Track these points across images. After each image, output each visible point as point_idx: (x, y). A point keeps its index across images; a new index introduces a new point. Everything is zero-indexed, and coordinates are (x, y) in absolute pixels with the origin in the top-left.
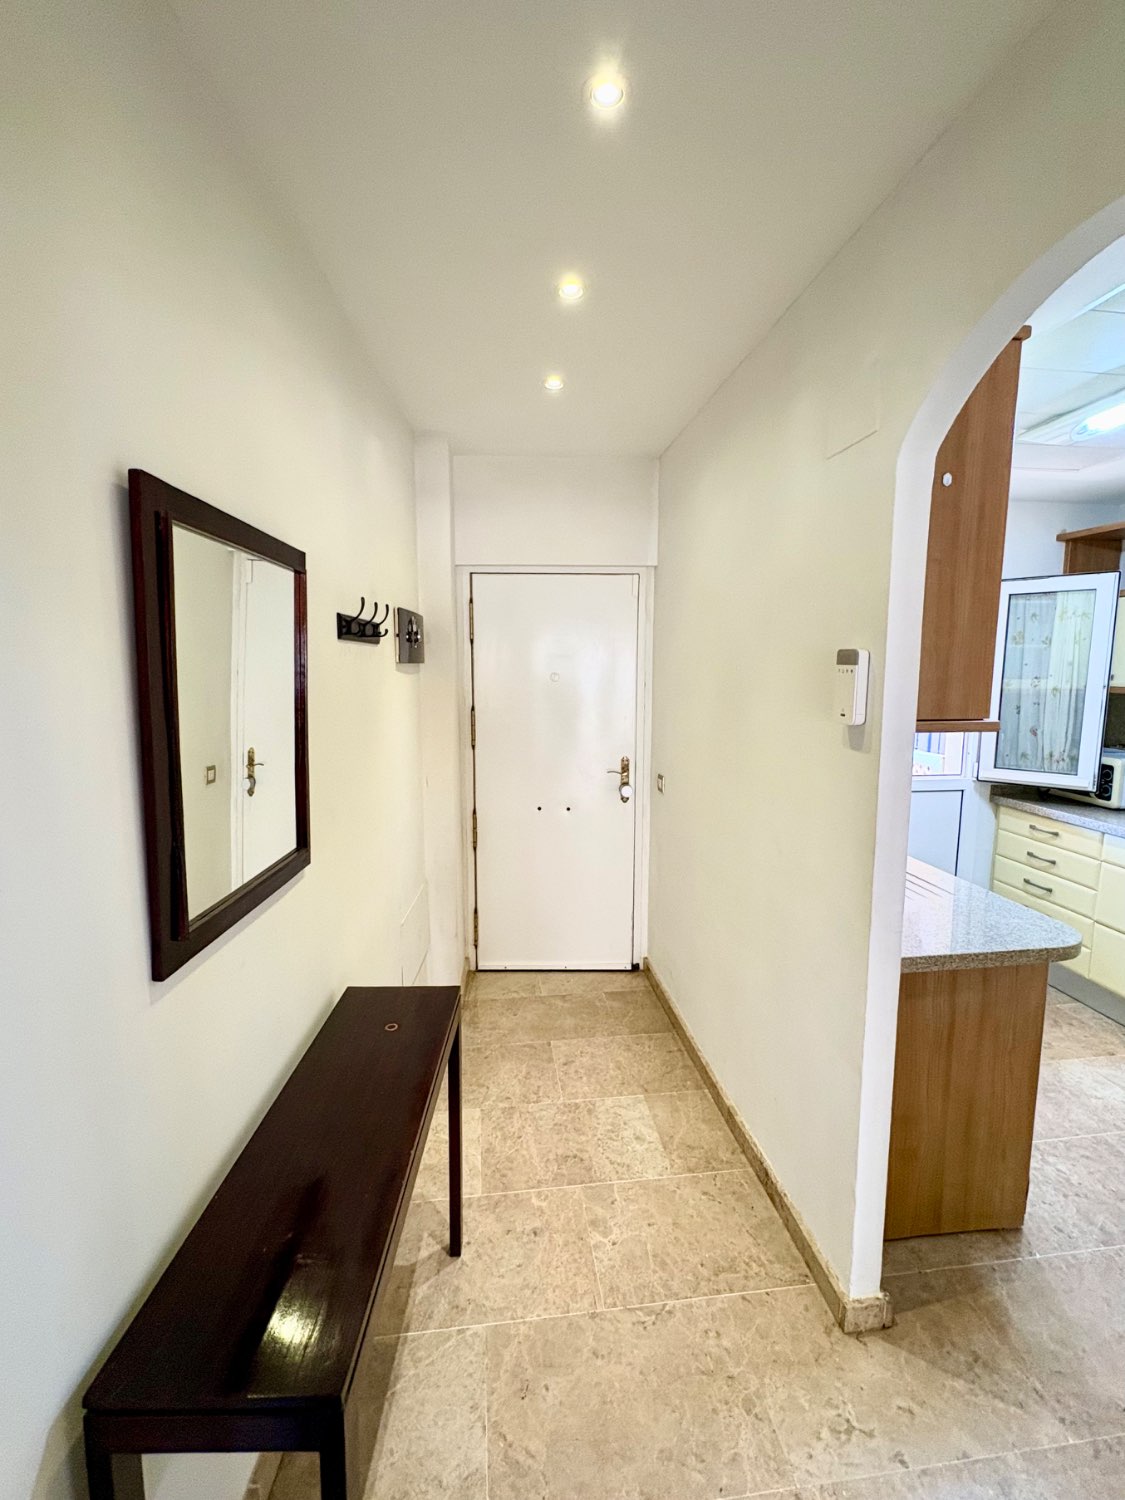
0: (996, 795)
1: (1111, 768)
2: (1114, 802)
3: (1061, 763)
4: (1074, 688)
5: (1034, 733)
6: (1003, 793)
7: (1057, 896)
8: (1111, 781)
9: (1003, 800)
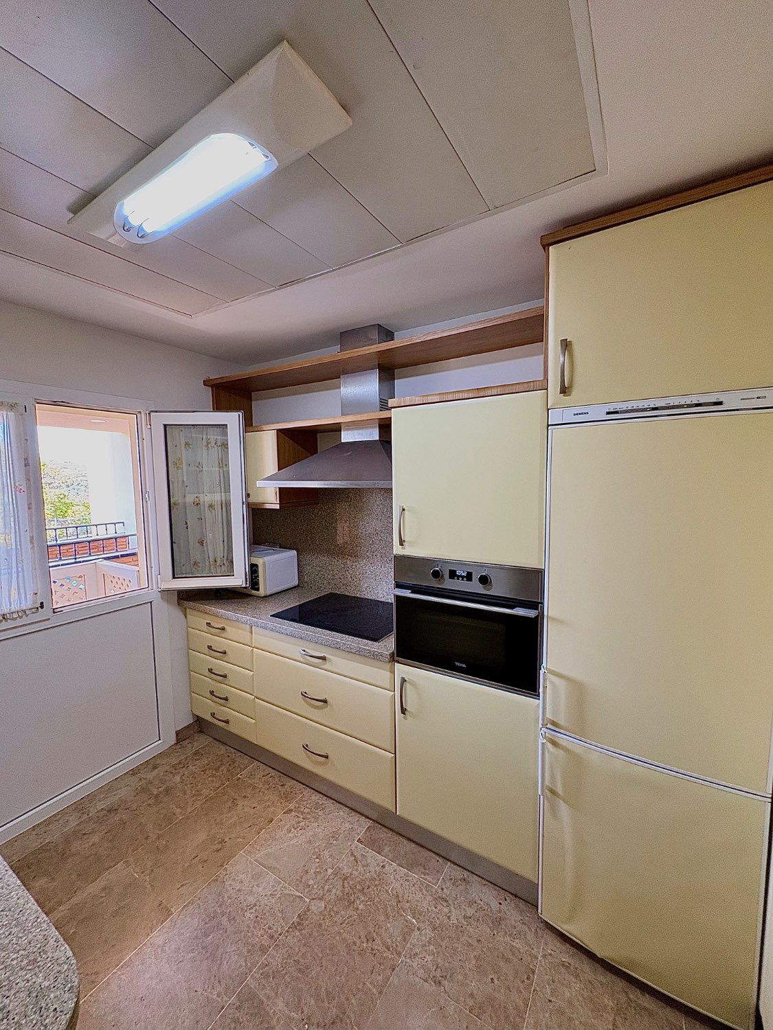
0: (182, 599)
1: (256, 566)
2: (262, 592)
3: (223, 566)
4: (224, 502)
5: (201, 543)
6: (186, 597)
7: (231, 679)
8: (258, 576)
9: (187, 604)
